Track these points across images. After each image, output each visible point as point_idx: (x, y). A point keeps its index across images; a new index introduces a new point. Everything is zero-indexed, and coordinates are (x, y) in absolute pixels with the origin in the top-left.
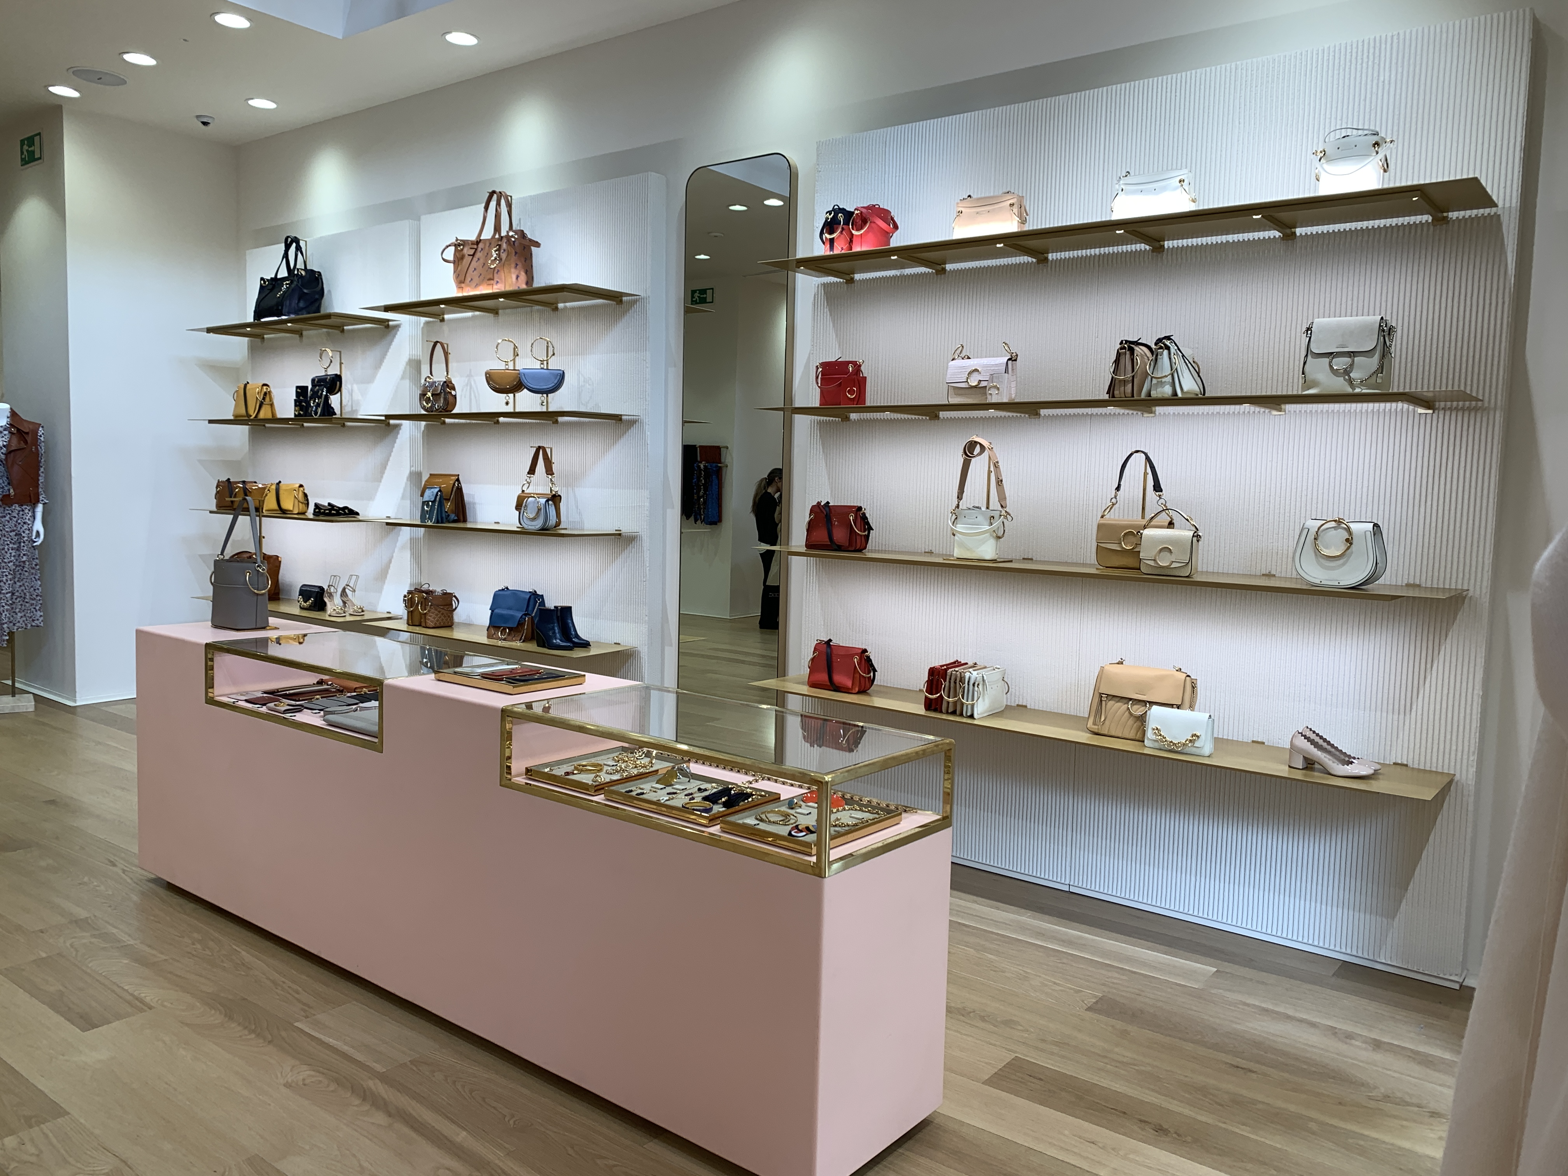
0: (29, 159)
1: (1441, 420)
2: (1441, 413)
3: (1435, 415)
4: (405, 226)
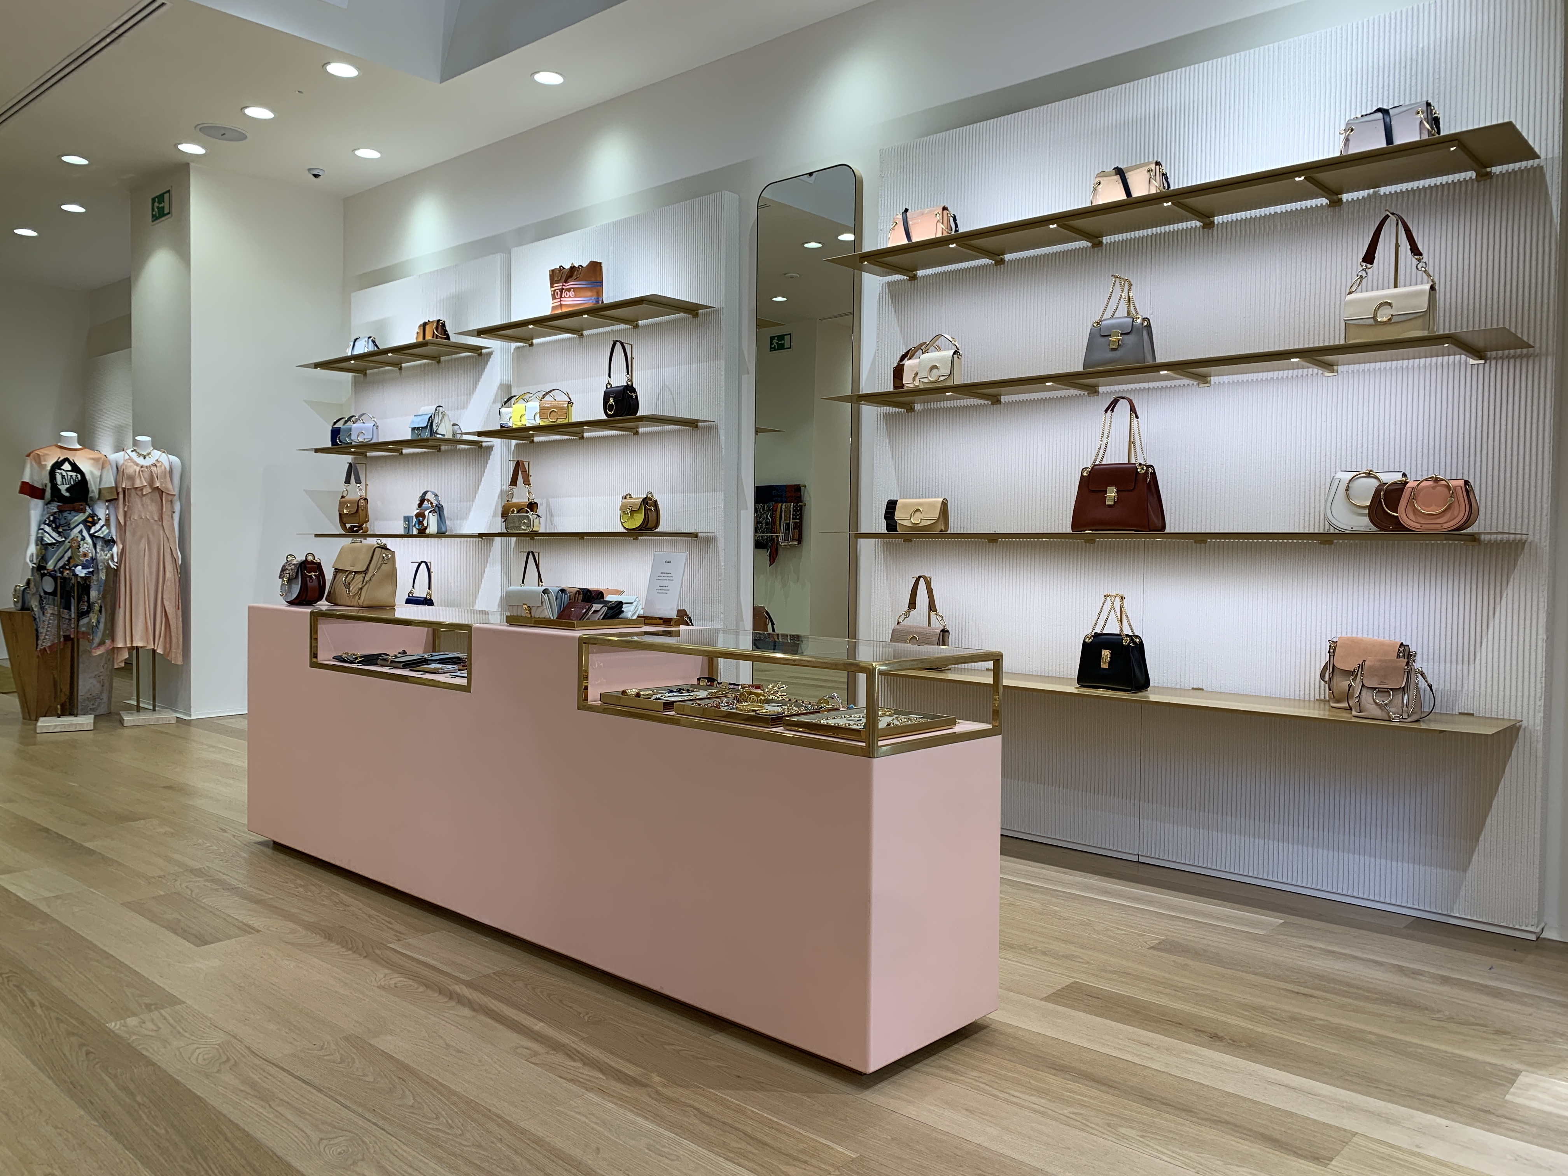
0: (159, 214)
1: (1493, 370)
2: (1493, 362)
3: (1487, 365)
4: (498, 258)
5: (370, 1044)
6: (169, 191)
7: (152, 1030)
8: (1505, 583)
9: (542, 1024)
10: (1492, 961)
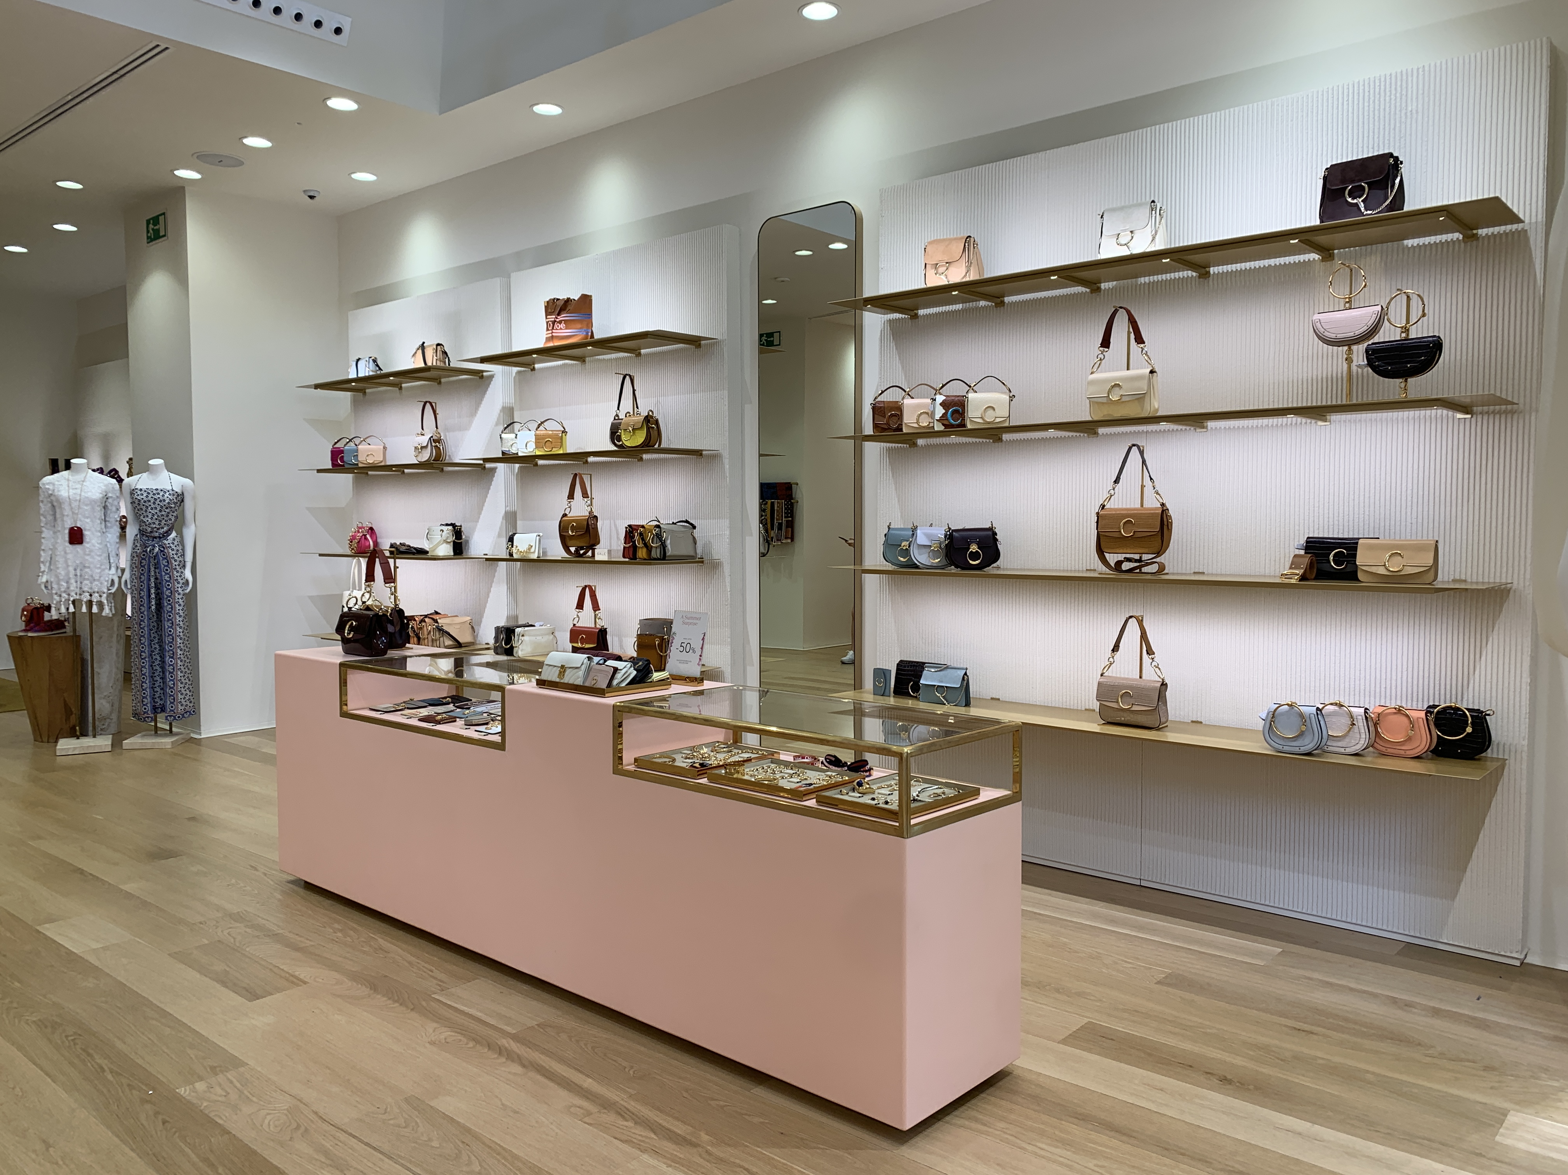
0: (155, 236)
1: (1479, 424)
2: (1480, 417)
3: (1473, 420)
4: (497, 282)
5: (431, 1107)
6: (164, 214)
7: (221, 1096)
8: (1490, 629)
9: (590, 1080)
10: (1479, 990)
